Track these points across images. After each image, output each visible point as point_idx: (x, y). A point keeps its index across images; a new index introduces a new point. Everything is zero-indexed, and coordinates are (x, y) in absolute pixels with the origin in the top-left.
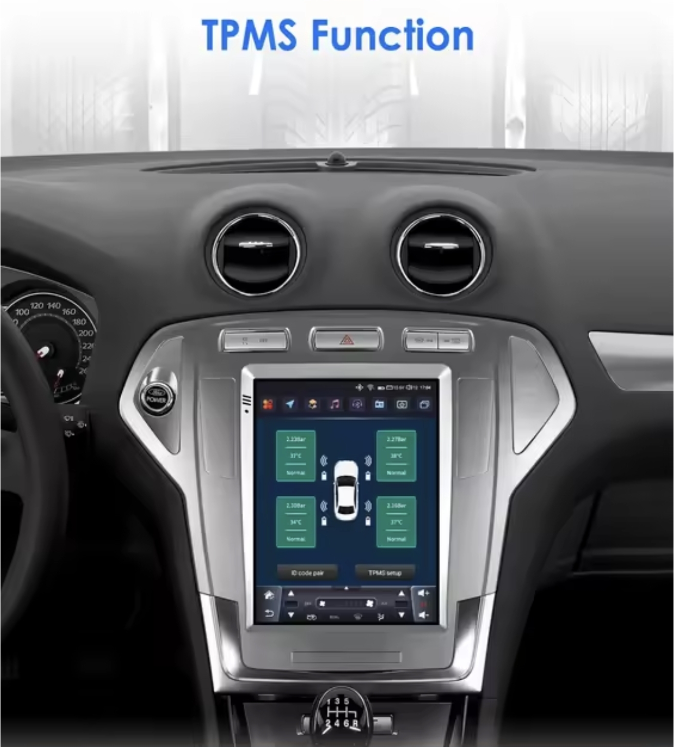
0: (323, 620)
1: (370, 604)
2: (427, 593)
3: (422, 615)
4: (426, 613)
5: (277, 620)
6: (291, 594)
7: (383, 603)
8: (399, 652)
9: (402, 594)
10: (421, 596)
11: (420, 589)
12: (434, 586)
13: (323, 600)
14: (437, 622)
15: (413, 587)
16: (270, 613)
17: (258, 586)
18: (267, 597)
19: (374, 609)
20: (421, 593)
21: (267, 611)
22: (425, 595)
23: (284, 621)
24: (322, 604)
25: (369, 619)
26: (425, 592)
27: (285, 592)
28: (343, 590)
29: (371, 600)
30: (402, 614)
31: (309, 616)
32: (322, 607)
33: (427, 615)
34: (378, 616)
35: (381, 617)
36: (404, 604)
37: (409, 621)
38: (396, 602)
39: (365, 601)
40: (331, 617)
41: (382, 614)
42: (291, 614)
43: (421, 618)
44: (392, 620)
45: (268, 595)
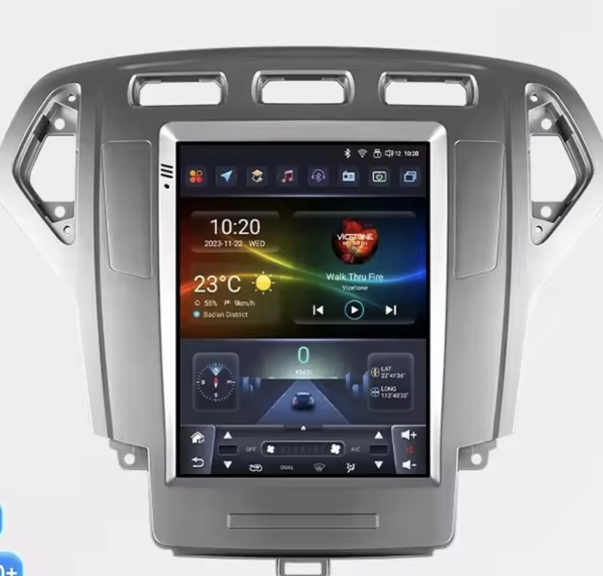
0: (272, 470)
1: (335, 449)
2: (414, 435)
3: (407, 465)
4: (412, 463)
5: (209, 472)
6: (228, 436)
7: (353, 449)
8: (376, 514)
9: (379, 436)
10: (404, 439)
11: (405, 430)
12: (424, 426)
13: (272, 444)
14: (427, 474)
15: (393, 427)
16: (199, 463)
17: (181, 425)
18: (194, 441)
19: (340, 456)
20: (406, 435)
21: (195, 460)
22: (411, 437)
23: (218, 472)
24: (271, 449)
25: (335, 469)
26: (411, 433)
27: (220, 433)
28: (299, 430)
29: (337, 444)
30: (379, 464)
31: (252, 466)
32: (269, 453)
33: (414, 465)
34: (346, 466)
35: (351, 468)
36: (381, 449)
37: (389, 472)
38: (372, 447)
39: (329, 446)
40: (283, 467)
41: (351, 464)
42: (228, 464)
43: (405, 469)
44: (366, 471)
45: (197, 438)
